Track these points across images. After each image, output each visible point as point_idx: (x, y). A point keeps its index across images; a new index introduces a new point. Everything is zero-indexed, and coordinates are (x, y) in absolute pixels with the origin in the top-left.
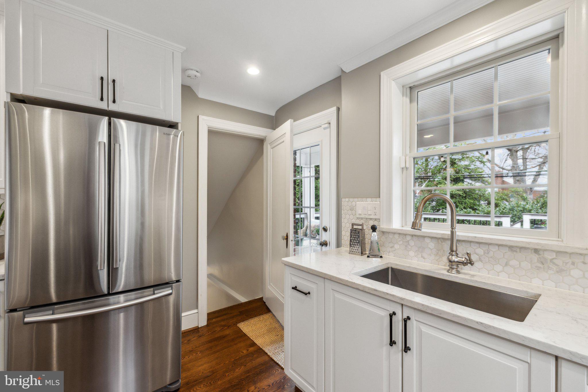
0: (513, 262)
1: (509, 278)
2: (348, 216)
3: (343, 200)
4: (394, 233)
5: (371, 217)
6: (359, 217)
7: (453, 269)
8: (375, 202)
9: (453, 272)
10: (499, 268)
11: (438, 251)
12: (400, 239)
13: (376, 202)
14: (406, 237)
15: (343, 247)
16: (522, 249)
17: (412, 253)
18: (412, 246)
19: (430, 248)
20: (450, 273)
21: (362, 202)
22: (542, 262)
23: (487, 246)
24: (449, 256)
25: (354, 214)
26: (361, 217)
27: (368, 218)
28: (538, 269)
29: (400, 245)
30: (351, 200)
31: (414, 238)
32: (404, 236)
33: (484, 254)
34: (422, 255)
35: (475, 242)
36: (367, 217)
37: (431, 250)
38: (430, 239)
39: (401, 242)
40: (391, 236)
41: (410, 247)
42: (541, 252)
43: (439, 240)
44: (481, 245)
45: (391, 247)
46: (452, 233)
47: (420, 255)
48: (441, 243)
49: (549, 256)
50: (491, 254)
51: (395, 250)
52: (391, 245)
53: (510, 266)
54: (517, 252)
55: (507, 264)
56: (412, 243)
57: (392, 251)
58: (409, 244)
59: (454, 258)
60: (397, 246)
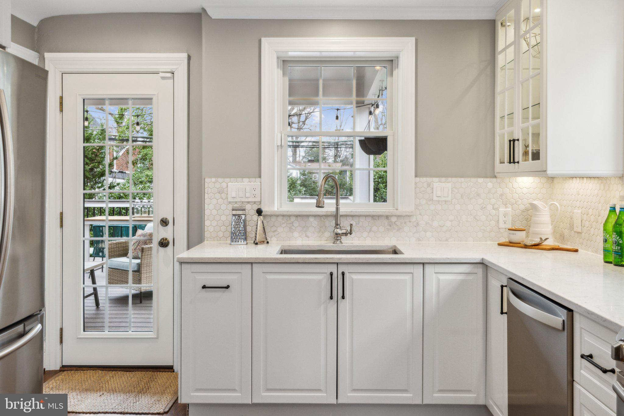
0: (375, 228)
1: (372, 241)
2: (214, 201)
3: (207, 180)
4: (277, 216)
5: (250, 200)
6: (233, 201)
7: (338, 240)
8: (254, 183)
9: (338, 243)
10: (365, 234)
11: (321, 227)
12: (283, 222)
13: (256, 183)
14: (290, 218)
15: (207, 241)
16: (380, 216)
17: (296, 234)
18: (296, 227)
19: (313, 227)
20: (336, 244)
21: (236, 183)
22: (390, 225)
23: (358, 218)
24: (335, 229)
25: (224, 198)
26: (235, 200)
27: (245, 202)
28: (388, 231)
29: (283, 227)
30: (220, 180)
31: (299, 218)
32: (289, 218)
33: (356, 225)
34: (306, 234)
35: (350, 215)
36: (243, 200)
37: (315, 228)
38: (314, 218)
39: (285, 225)
40: (273, 219)
41: (294, 228)
42: (389, 218)
43: (322, 217)
44: (354, 218)
45: (274, 232)
46: (337, 209)
47: (304, 235)
48: (323, 220)
49: (394, 219)
50: (361, 223)
51: (279, 234)
52: (273, 229)
53: (372, 231)
54: (376, 220)
55: (370, 231)
56: (296, 224)
57: (275, 235)
58: (293, 225)
59: (339, 231)
60: (280, 230)
